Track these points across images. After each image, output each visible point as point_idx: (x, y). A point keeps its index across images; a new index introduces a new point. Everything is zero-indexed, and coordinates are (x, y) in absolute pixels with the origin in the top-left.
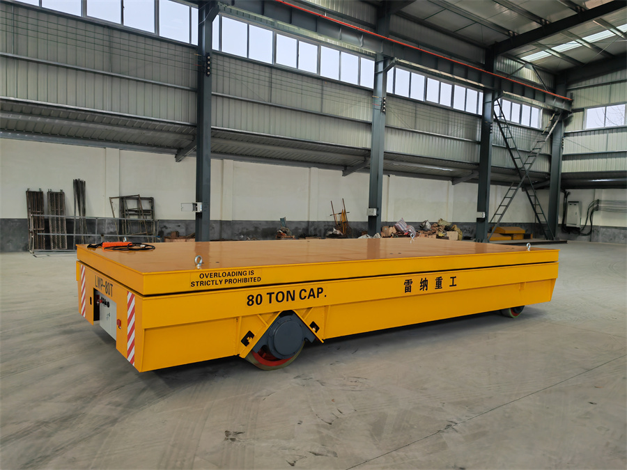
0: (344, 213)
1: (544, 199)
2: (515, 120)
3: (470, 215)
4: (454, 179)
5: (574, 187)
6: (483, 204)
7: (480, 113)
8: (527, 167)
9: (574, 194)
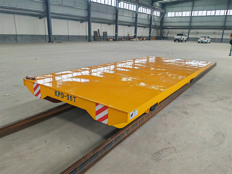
0: (129, 34)
1: (159, 31)
2: (155, 15)
3: (148, 35)
4: (145, 27)
5: (165, 29)
6: (150, 33)
7: (150, 14)
8: (157, 25)
9: (165, 30)
